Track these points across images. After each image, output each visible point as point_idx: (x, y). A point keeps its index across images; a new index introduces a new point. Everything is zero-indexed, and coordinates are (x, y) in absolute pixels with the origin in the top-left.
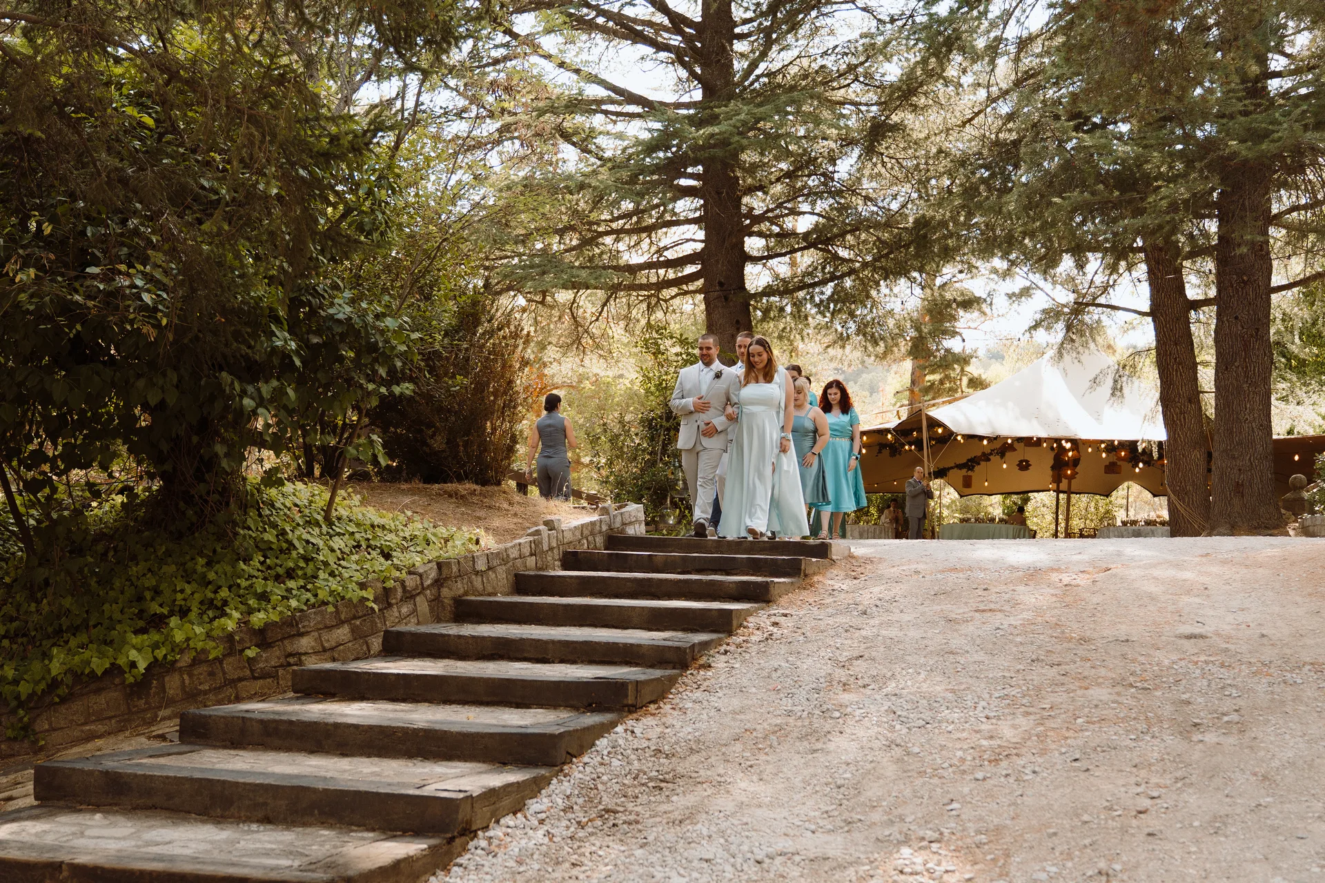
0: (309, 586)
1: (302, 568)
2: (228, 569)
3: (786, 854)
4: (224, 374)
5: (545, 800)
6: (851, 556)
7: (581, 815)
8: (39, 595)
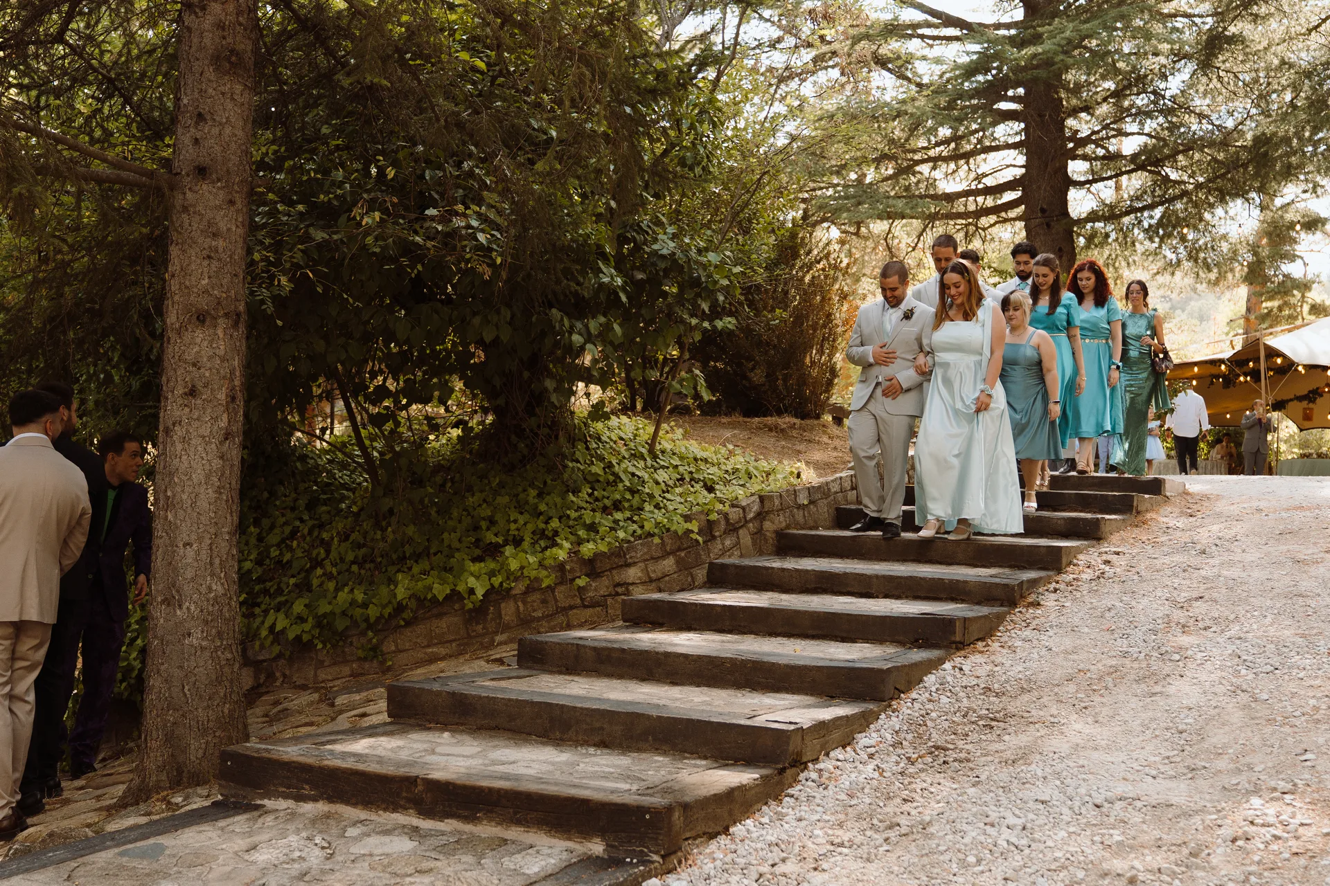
0: (636, 518)
1: (628, 500)
2: (558, 500)
3: (1126, 799)
4: (554, 311)
5: (874, 735)
6: (1186, 493)
7: (911, 751)
8: (384, 524)
